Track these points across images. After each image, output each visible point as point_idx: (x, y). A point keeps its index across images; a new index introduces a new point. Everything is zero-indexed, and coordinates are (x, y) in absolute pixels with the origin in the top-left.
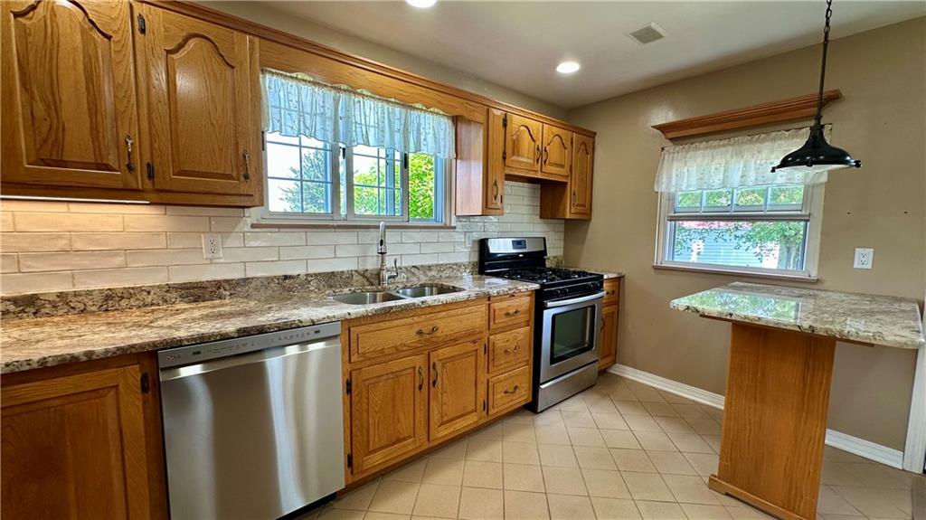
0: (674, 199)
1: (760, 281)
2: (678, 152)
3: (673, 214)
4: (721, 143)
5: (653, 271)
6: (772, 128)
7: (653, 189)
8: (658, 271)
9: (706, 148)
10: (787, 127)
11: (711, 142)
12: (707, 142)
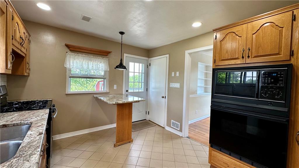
0: (71, 70)
1: (98, 94)
2: (73, 55)
3: (71, 76)
4: (86, 56)
5: (66, 96)
6: (99, 56)
7: (64, 66)
8: (67, 95)
9: (82, 56)
10: (102, 56)
11: (83, 55)
12: (82, 54)
